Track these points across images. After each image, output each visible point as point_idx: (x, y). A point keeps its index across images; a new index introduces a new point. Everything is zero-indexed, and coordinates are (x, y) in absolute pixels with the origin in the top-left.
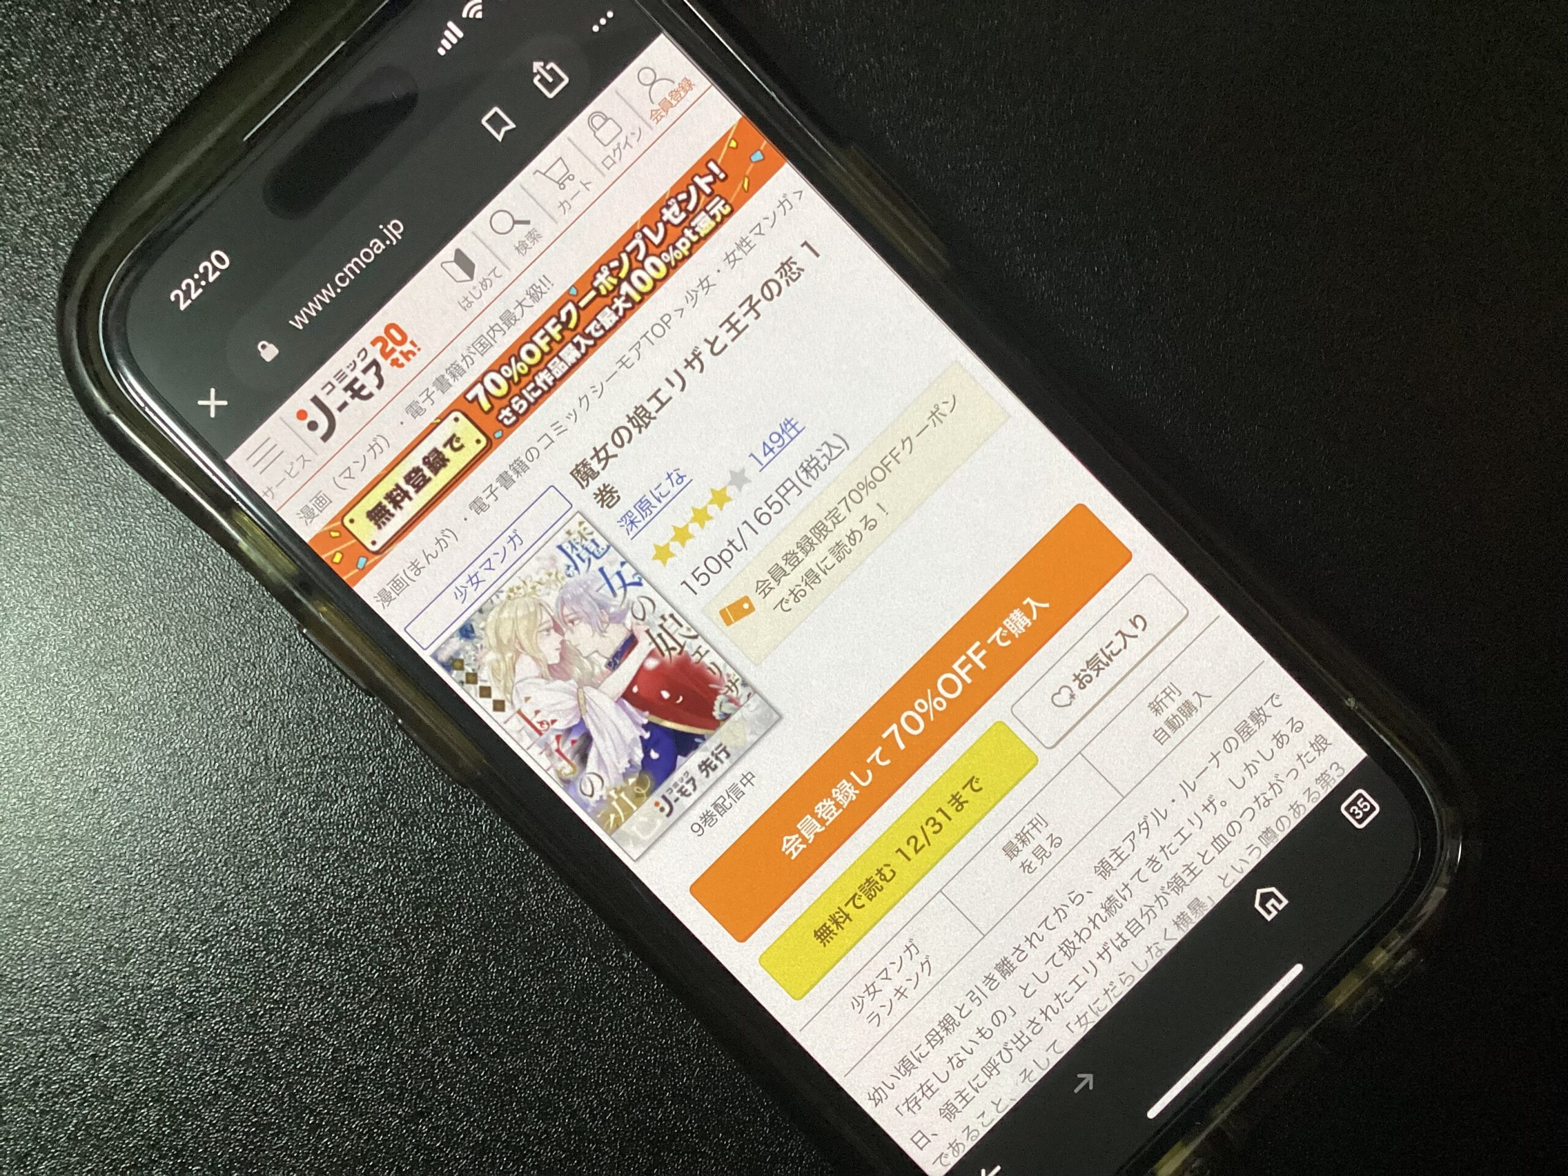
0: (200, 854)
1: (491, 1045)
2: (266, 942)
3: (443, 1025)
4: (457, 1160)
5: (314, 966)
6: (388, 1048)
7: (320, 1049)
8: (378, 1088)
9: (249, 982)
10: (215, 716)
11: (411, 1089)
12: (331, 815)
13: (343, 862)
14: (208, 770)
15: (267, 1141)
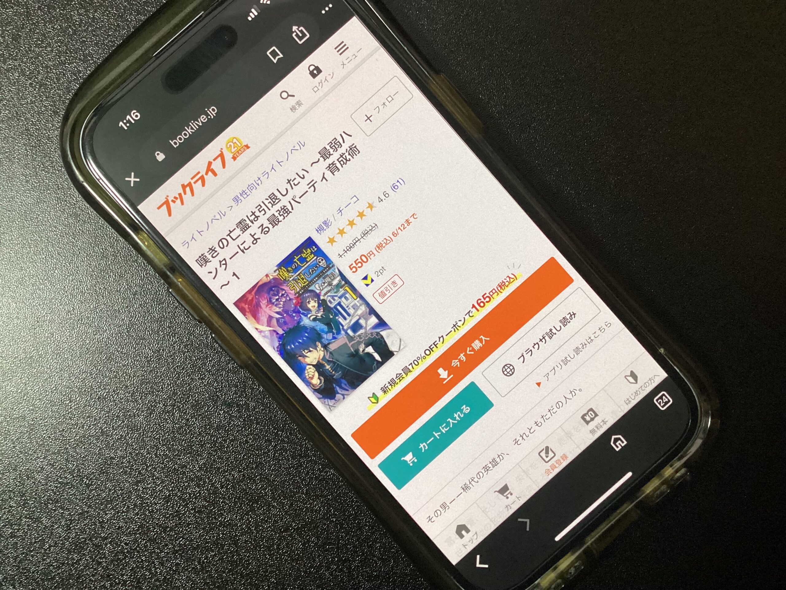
0: (40, 353)
1: (174, 450)
2: (70, 396)
3: (152, 440)
4: (156, 504)
5: (92, 409)
6: (126, 449)
7: (93, 448)
8: (120, 468)
9: (60, 415)
10: (50, 287)
11: (136, 469)
12: (103, 338)
13: (108, 360)
14: (46, 314)
15: (66, 491)
